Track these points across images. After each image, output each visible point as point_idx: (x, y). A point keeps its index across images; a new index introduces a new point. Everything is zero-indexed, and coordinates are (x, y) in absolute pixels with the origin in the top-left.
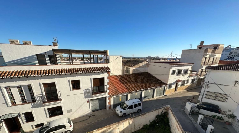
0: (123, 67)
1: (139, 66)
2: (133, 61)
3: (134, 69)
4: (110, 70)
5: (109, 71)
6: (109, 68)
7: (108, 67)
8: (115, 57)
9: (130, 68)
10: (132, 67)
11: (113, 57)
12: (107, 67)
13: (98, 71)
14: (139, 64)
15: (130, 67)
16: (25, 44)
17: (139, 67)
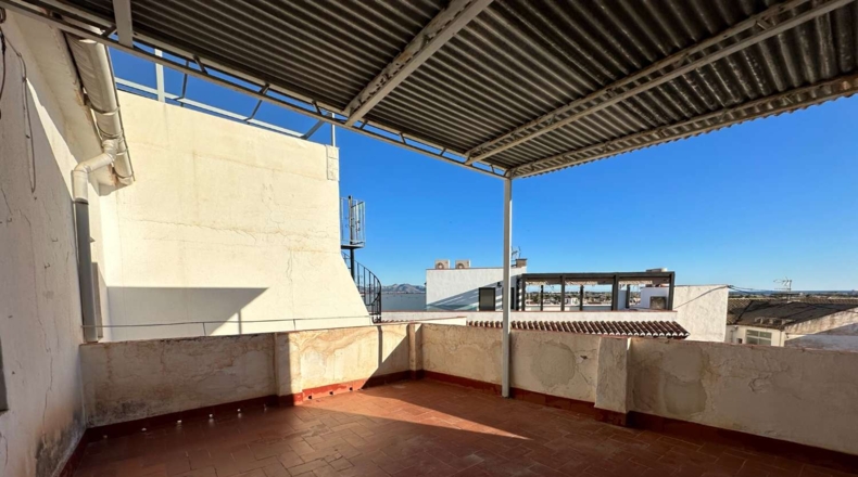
0: (731, 328)
1: (825, 328)
2: (781, 305)
3: (792, 337)
4: (685, 332)
5: (682, 334)
6: (678, 326)
7: (674, 323)
8: (695, 292)
9: (769, 335)
10: (782, 329)
11: (689, 292)
12: (671, 321)
13: (639, 331)
14: (829, 317)
15: (769, 331)
16: (459, 266)
17: (829, 332)
